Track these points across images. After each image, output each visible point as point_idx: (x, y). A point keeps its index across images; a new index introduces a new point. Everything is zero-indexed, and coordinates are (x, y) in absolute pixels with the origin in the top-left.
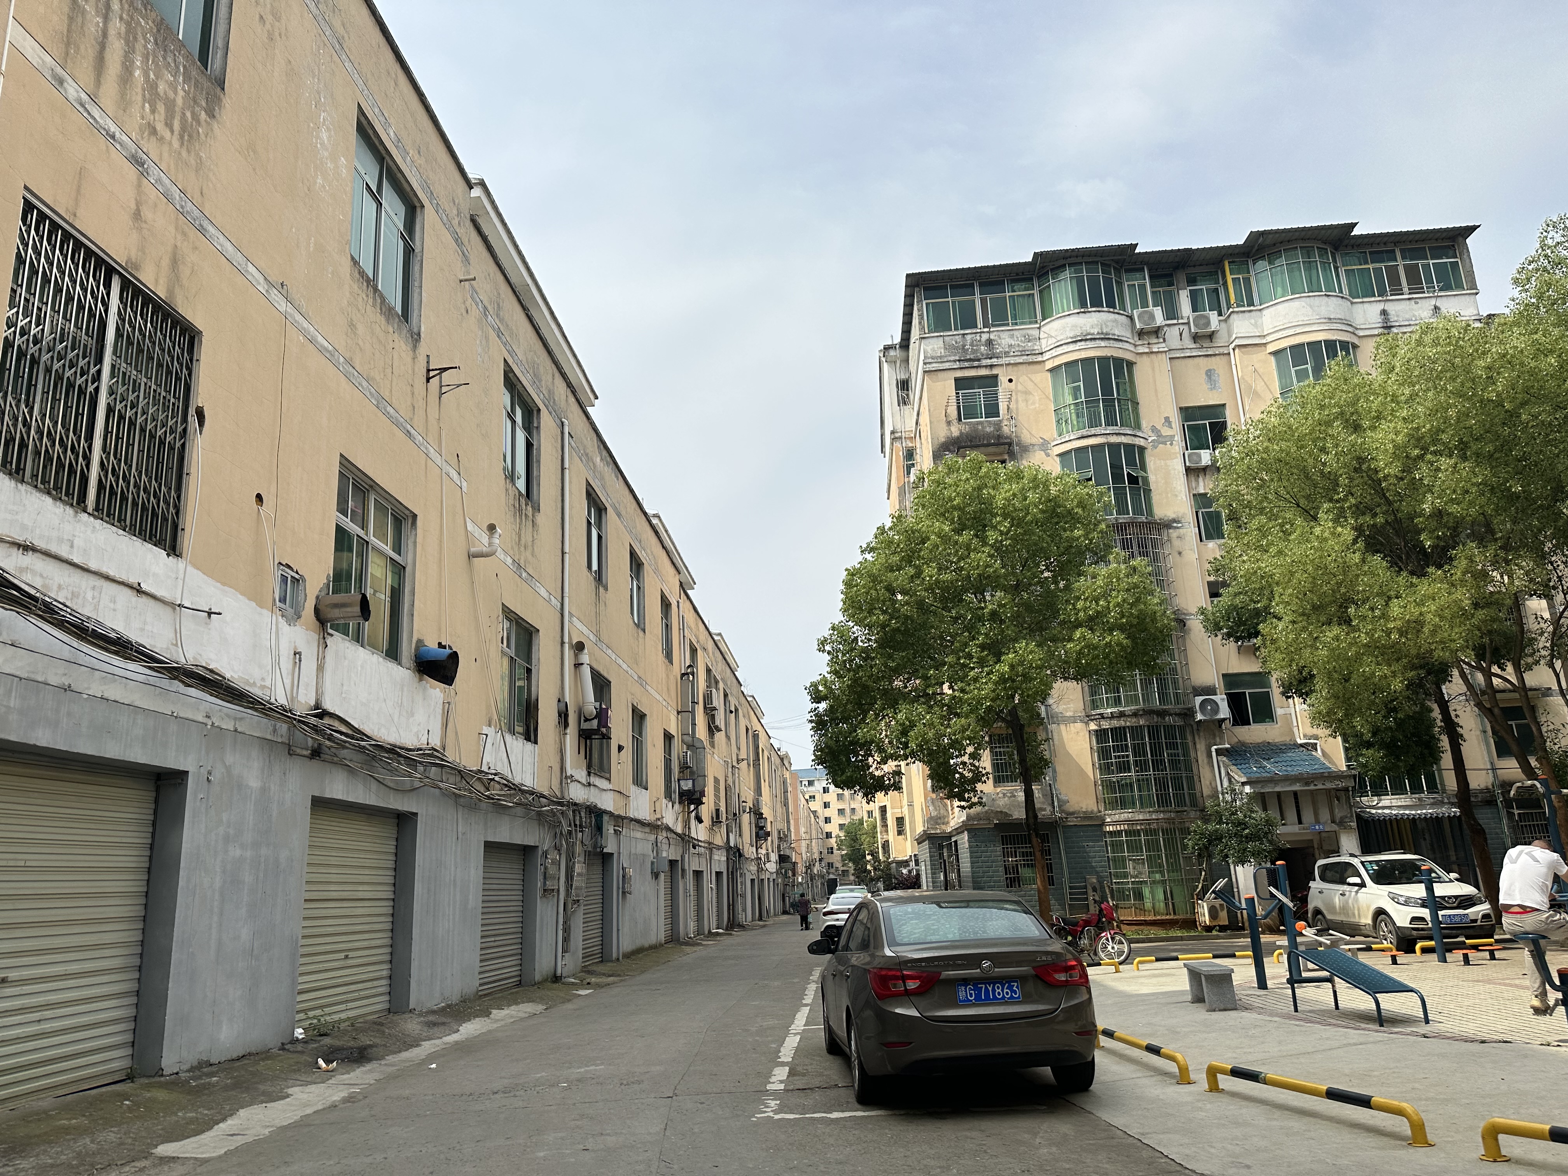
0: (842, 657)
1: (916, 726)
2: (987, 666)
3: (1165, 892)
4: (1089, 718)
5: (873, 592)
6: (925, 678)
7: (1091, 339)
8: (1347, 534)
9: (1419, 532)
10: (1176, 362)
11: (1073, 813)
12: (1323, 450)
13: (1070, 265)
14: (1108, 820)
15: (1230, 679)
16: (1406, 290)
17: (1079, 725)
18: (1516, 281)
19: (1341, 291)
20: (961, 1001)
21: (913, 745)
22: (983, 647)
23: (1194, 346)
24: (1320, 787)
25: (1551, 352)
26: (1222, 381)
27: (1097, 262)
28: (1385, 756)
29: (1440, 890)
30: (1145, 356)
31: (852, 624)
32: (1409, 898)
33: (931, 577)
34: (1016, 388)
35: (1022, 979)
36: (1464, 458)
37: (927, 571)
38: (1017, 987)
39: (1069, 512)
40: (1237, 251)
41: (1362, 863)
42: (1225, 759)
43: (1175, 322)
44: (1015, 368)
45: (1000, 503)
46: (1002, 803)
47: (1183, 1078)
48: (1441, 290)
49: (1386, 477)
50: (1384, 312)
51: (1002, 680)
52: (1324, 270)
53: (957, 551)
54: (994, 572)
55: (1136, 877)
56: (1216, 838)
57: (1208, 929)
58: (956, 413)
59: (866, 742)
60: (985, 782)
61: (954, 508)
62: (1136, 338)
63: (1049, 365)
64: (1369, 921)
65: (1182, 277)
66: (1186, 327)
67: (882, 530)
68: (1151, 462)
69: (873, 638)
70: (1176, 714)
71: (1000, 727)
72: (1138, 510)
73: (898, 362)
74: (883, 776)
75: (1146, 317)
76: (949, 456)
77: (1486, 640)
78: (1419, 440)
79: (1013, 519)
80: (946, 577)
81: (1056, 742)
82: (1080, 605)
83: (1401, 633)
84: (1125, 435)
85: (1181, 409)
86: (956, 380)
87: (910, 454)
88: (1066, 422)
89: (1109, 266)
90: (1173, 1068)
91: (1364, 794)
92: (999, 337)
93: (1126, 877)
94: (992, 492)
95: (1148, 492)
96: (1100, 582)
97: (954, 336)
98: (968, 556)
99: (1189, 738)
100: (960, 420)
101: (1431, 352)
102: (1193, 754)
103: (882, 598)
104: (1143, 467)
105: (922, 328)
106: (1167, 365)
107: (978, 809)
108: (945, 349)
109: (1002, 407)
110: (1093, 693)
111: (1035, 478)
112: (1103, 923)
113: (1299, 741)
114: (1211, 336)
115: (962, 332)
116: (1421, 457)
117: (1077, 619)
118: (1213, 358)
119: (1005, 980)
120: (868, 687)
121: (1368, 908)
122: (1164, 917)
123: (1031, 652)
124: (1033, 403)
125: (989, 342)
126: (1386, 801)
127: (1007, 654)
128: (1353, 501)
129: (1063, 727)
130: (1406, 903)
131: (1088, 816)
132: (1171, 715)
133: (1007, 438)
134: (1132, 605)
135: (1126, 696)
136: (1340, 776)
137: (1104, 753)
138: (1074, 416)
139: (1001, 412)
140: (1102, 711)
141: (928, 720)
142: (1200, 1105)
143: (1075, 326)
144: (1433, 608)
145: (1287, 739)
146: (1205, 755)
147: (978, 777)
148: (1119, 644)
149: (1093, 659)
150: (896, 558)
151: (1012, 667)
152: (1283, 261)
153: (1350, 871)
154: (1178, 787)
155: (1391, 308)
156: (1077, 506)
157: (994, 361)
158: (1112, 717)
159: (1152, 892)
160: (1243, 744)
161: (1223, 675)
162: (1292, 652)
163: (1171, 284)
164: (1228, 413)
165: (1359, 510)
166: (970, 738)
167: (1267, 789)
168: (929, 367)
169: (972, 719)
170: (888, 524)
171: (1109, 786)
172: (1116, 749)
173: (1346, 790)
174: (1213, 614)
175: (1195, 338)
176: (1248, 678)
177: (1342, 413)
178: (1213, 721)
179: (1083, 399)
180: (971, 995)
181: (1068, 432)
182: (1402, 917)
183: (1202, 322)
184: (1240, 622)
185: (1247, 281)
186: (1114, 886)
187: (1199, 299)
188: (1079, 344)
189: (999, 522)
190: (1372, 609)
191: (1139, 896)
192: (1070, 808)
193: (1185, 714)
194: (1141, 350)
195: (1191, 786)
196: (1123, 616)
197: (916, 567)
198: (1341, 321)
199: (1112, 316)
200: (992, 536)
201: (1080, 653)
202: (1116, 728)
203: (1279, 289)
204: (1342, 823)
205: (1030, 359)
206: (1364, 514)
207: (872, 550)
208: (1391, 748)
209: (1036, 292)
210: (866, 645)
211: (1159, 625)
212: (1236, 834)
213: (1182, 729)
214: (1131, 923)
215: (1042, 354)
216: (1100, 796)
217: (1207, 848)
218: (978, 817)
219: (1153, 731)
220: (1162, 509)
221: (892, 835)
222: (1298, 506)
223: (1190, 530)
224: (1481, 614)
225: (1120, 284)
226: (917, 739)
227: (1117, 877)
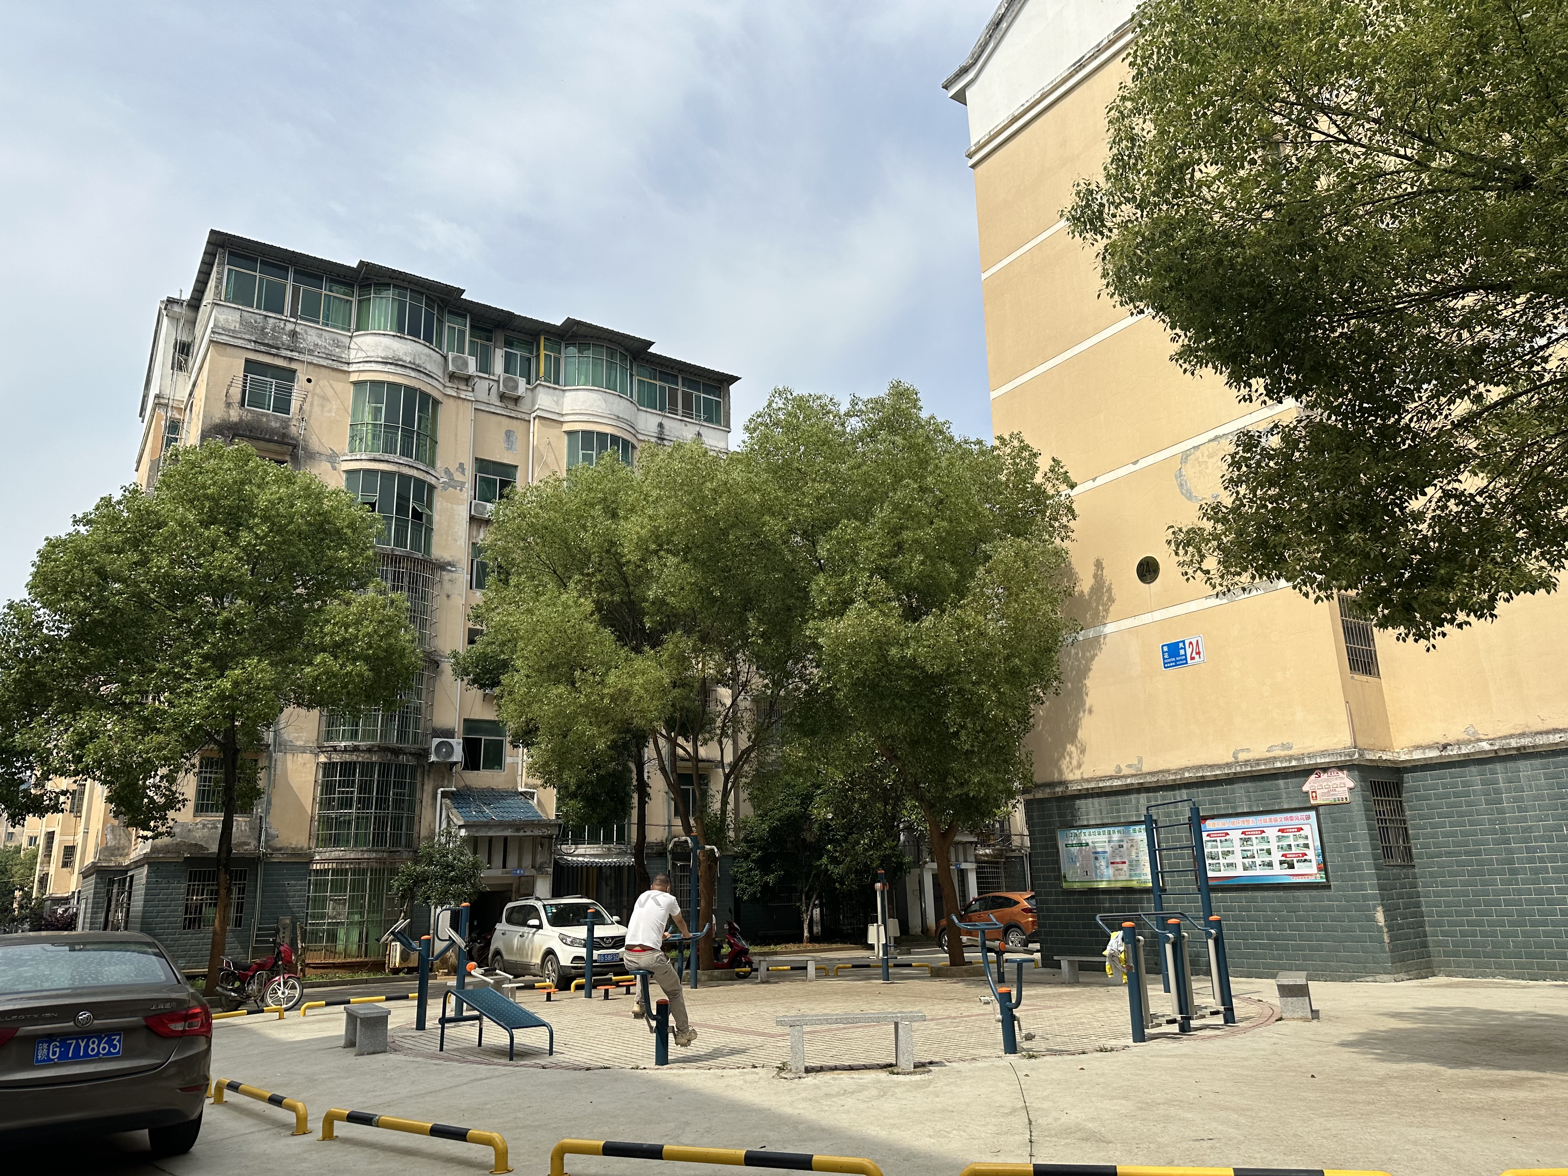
0: (14, 644)
1: (98, 738)
2: (206, 680)
3: (360, 934)
4: (321, 749)
5: (77, 572)
6: (125, 683)
7: (402, 366)
8: (588, 605)
9: (644, 614)
10: (480, 414)
11: (280, 849)
12: (584, 528)
13: (395, 287)
14: (317, 858)
15: (471, 725)
16: (680, 412)
17: (308, 756)
18: (747, 428)
19: (631, 396)
20: (38, 1061)
21: (88, 760)
22: (206, 657)
23: (499, 404)
24: (529, 833)
25: (759, 490)
26: (519, 445)
27: (422, 294)
28: (584, 807)
29: (600, 931)
30: (452, 399)
31: (39, 605)
32: (575, 939)
33: (159, 568)
34: (314, 389)
35: (127, 1031)
36: (686, 560)
37: (155, 559)
38: (119, 1041)
39: (338, 531)
40: (553, 331)
41: (544, 906)
42: (448, 801)
43: (486, 376)
44: (317, 369)
45: (262, 504)
46: (199, 835)
47: (300, 1128)
48: (705, 420)
49: (629, 562)
50: (661, 425)
51: (222, 696)
52: (622, 374)
53: (199, 546)
54: (240, 576)
55: (334, 917)
56: (421, 880)
57: (396, 971)
58: (239, 396)
59: (24, 750)
60: (179, 809)
61: (207, 497)
62: (447, 380)
63: (354, 377)
64: (539, 961)
65: (500, 336)
66: (495, 385)
67: (107, 502)
68: (439, 503)
69: (66, 626)
70: (411, 754)
71: (211, 750)
72: (416, 546)
73: (182, 322)
74: (42, 795)
75: (460, 362)
76: (220, 439)
77: (677, 715)
78: (658, 537)
79: (273, 524)
80: (179, 571)
81: (278, 772)
82: (328, 628)
83: (613, 699)
84: (418, 469)
85: (477, 459)
86: (247, 361)
87: (174, 427)
88: (361, 440)
89: (434, 301)
90: (291, 1118)
91: (564, 841)
92: (306, 332)
93: (323, 918)
94: (256, 491)
95: (429, 530)
96: (353, 609)
97: (255, 314)
98: (211, 554)
99: (419, 778)
100: (243, 405)
101: (677, 465)
102: (418, 795)
103: (87, 581)
104: (430, 506)
105: (218, 293)
106: (471, 414)
107: (166, 840)
108: (241, 324)
109: (294, 405)
110: (330, 724)
111: (308, 488)
112: (278, 966)
113: (520, 790)
114: (517, 400)
115: (265, 313)
116: (656, 552)
117: (321, 643)
118: (515, 421)
119: (106, 1034)
120: (44, 684)
121: (540, 948)
122: (354, 960)
123: (262, 671)
124: (330, 411)
125: (294, 334)
126: (582, 849)
127: (234, 669)
128: (599, 577)
129: (289, 756)
130: (572, 944)
131: (296, 853)
132: (405, 754)
133: (292, 439)
134: (382, 638)
135: (364, 731)
136: (548, 824)
137: (328, 787)
138: (370, 436)
139: (292, 410)
140: (335, 743)
141: (115, 733)
142: (306, 1155)
143: (387, 348)
144: (641, 681)
145: (510, 787)
146: (430, 796)
147: (172, 802)
148: (360, 675)
149: (329, 687)
150: (118, 538)
151: (236, 684)
152: (590, 353)
153: (533, 915)
154: (397, 826)
155: (667, 423)
156: (347, 527)
157: (295, 355)
158: (346, 750)
159: (347, 934)
160: (468, 788)
161: (465, 720)
162: (524, 705)
163: (489, 339)
164: (519, 475)
165: (603, 587)
166: (166, 759)
167: (481, 834)
168: (216, 338)
169: (175, 735)
170: (117, 496)
171: (326, 822)
172: (342, 784)
173: (550, 837)
174: (464, 658)
175: (502, 397)
176: (487, 726)
177: (605, 499)
178: (445, 764)
179: (383, 422)
180: (54, 1053)
181: (360, 450)
182: (566, 956)
183: (511, 384)
184: (486, 671)
185: (557, 361)
186: (308, 928)
187: (513, 362)
188: (389, 366)
189: (257, 525)
190: (594, 674)
191: (333, 937)
192: (277, 843)
193: (420, 755)
194: (449, 392)
195: (410, 827)
196: (371, 647)
197: (142, 553)
198: (626, 421)
199: (427, 350)
200: (245, 537)
201: (317, 679)
202: (346, 763)
203: (583, 378)
204: (540, 869)
205: (335, 365)
206: (606, 590)
207: (89, 522)
208: (591, 801)
209: (354, 300)
210: (52, 633)
211: (405, 661)
212: (442, 876)
213: (414, 769)
214: (317, 967)
215: (348, 364)
216: (314, 831)
217: (411, 889)
218: (166, 849)
219: (385, 768)
220: (440, 551)
221: (53, 868)
222: (555, 572)
223: (462, 576)
224: (676, 692)
225: (440, 322)
226: (96, 753)
227: (313, 918)
